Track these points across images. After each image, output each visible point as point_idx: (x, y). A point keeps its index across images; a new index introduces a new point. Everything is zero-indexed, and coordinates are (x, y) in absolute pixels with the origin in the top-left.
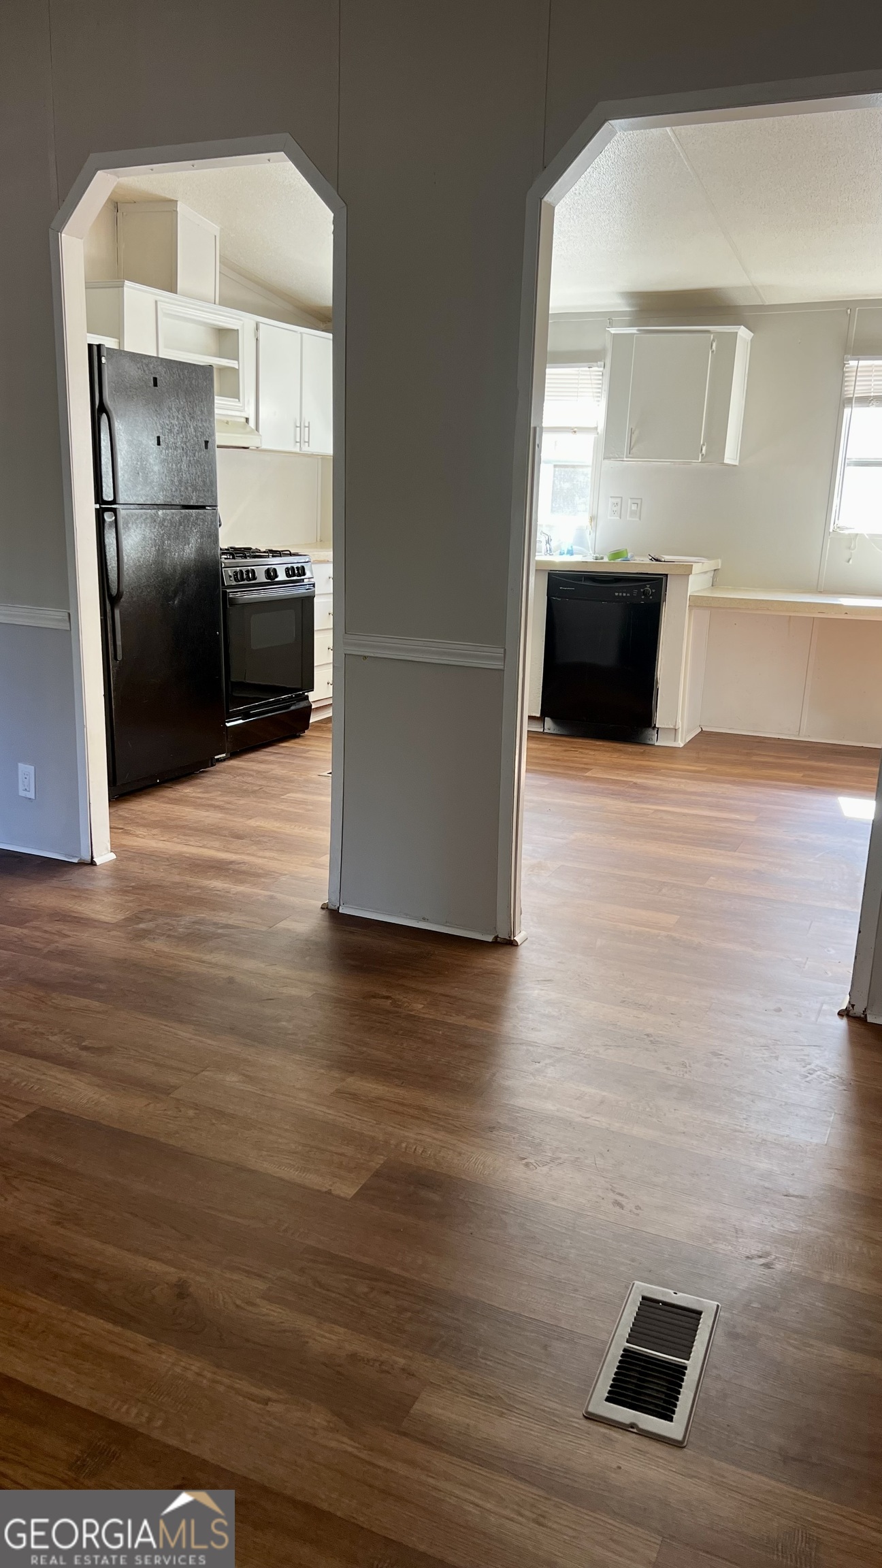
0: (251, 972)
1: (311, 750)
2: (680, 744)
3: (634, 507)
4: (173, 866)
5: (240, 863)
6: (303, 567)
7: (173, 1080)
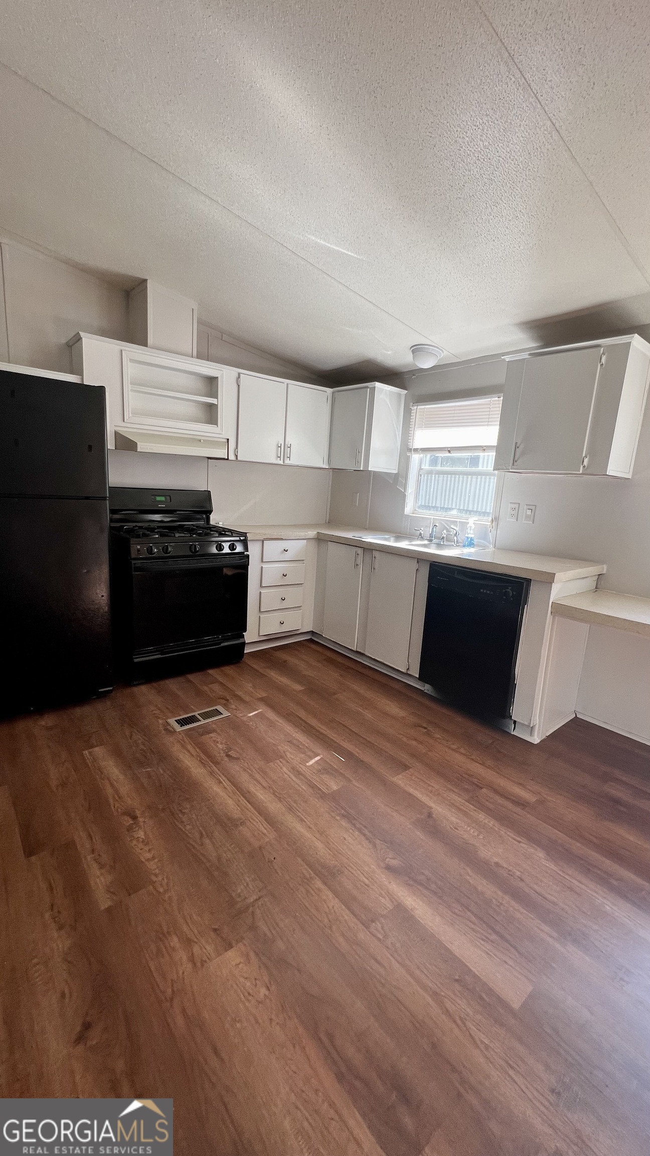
2: (536, 739)
3: (529, 512)
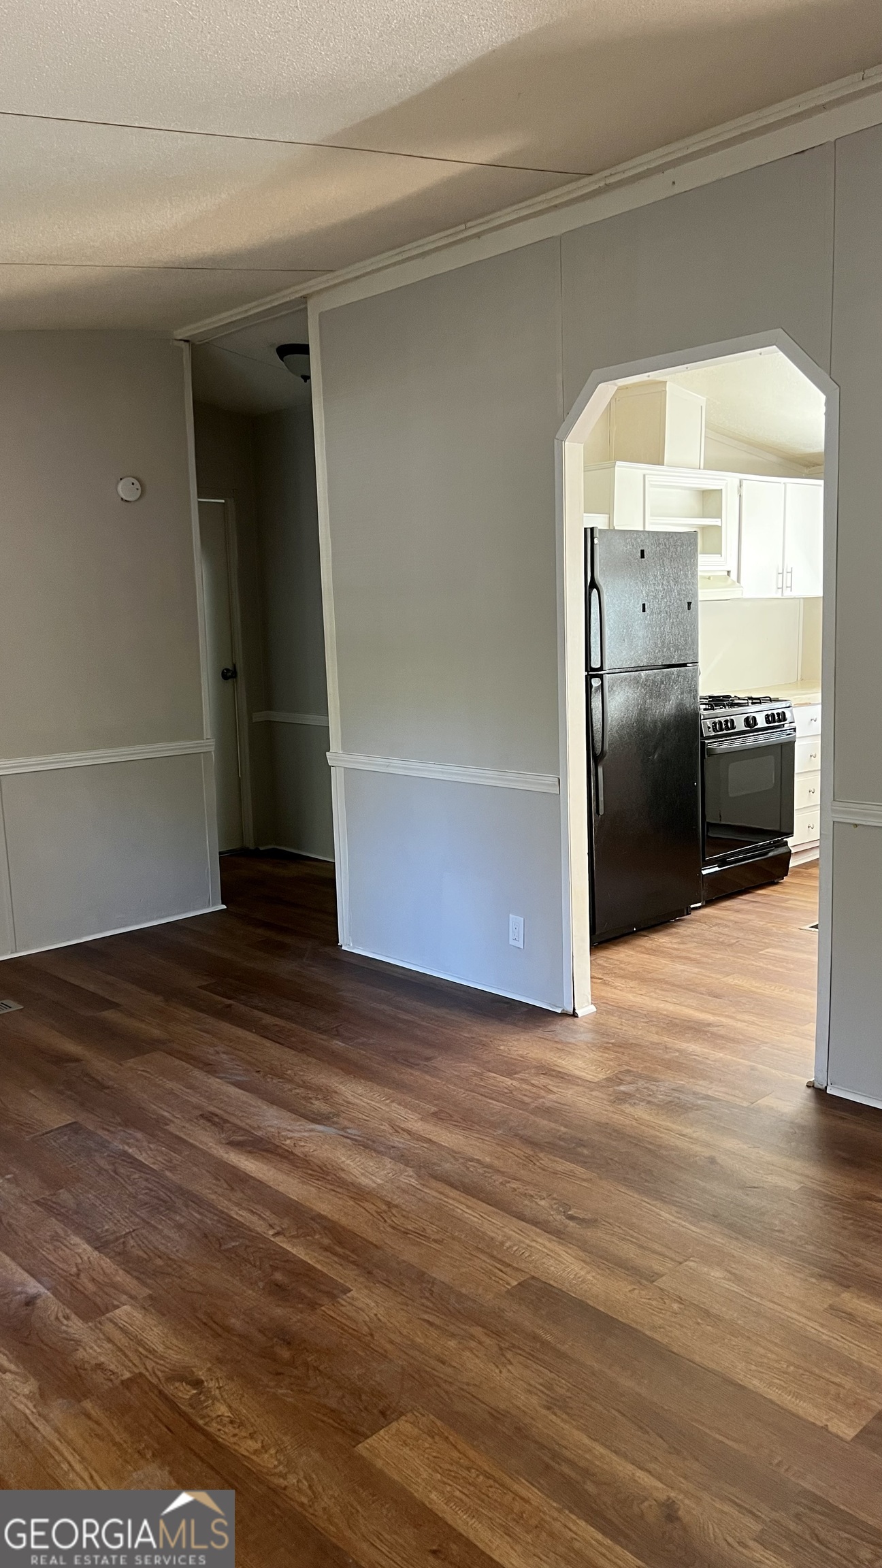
0: (733, 1153)
1: (791, 899)
4: (651, 1023)
5: (718, 1026)
6: (784, 713)
7: (657, 1267)
